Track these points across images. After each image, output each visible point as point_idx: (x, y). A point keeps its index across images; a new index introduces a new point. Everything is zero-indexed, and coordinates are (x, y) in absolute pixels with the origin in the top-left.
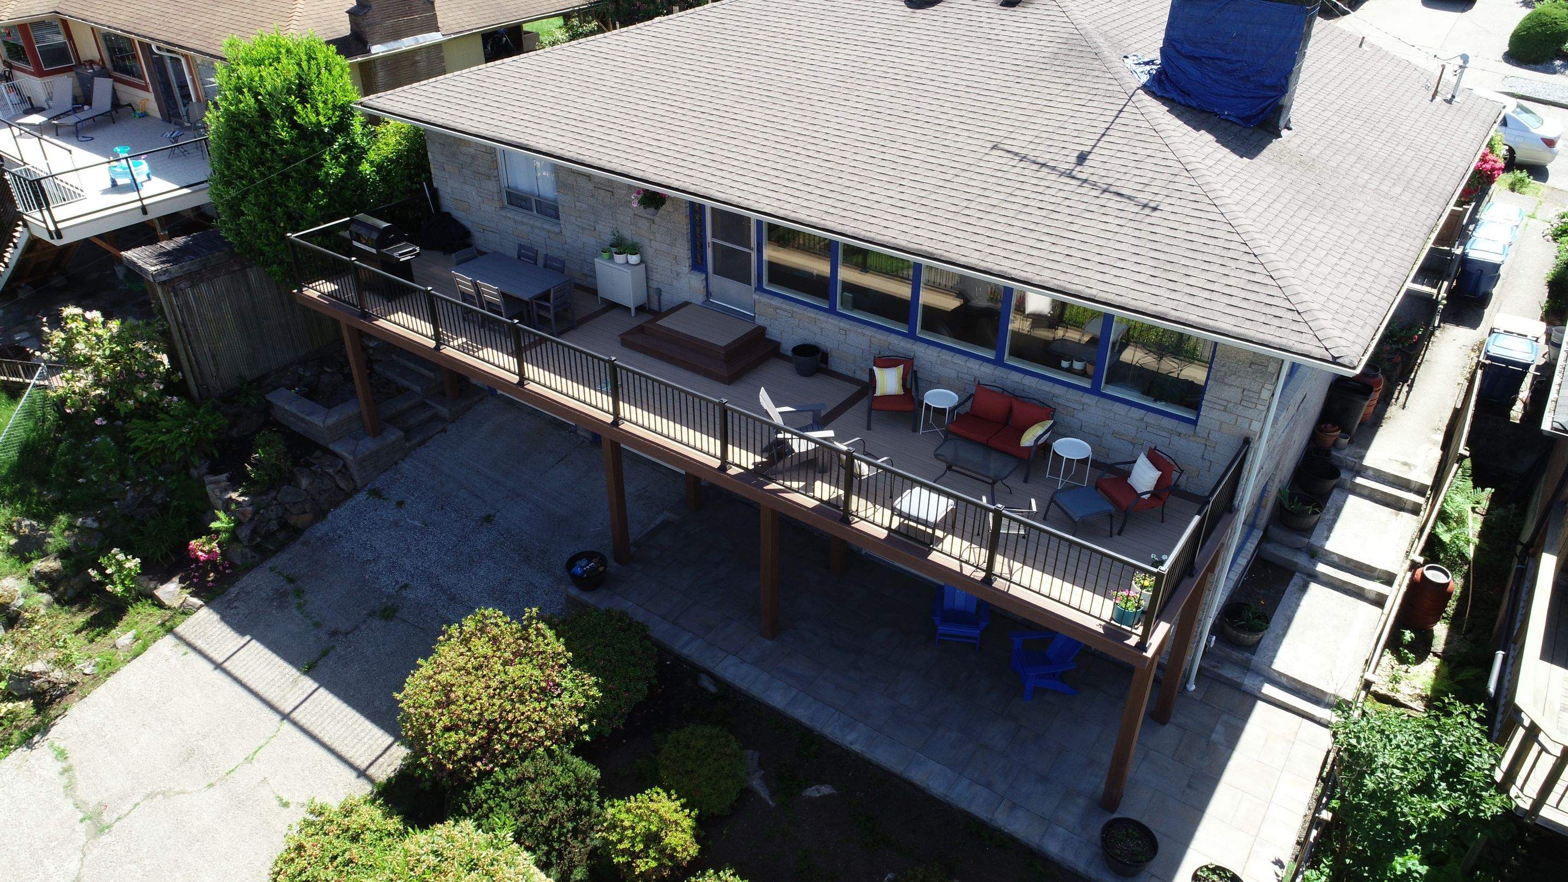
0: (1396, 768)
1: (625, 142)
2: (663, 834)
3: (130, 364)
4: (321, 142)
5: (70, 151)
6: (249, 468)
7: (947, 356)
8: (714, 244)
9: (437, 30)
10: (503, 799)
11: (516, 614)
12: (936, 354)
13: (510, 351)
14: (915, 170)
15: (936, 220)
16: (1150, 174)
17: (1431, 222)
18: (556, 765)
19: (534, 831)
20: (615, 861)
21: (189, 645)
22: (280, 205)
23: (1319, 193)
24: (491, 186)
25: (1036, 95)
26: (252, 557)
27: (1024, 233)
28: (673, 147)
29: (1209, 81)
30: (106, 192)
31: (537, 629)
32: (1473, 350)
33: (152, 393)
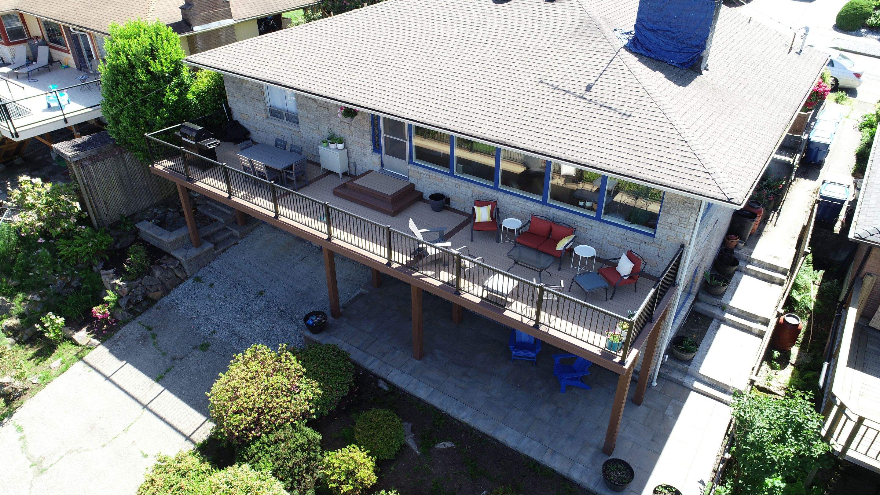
0: (766, 428)
1: (335, 80)
2: (356, 471)
3: (57, 208)
4: (164, 82)
5: (23, 88)
6: (126, 266)
7: (515, 199)
8: (385, 137)
9: (231, 17)
10: (267, 452)
11: (275, 348)
12: (509, 198)
13: (270, 199)
14: (497, 95)
15: (508, 123)
16: (628, 96)
17: (786, 122)
18: (296, 432)
19: (284, 470)
20: (330, 486)
21: (91, 366)
22: (141, 117)
23: (723, 106)
24: (260, 105)
25: (565, 52)
26: (128, 316)
27: (557, 130)
28: (361, 83)
29: (662, 43)
30: (44, 111)
31: (286, 356)
32: (814, 193)
33: (70, 224)
